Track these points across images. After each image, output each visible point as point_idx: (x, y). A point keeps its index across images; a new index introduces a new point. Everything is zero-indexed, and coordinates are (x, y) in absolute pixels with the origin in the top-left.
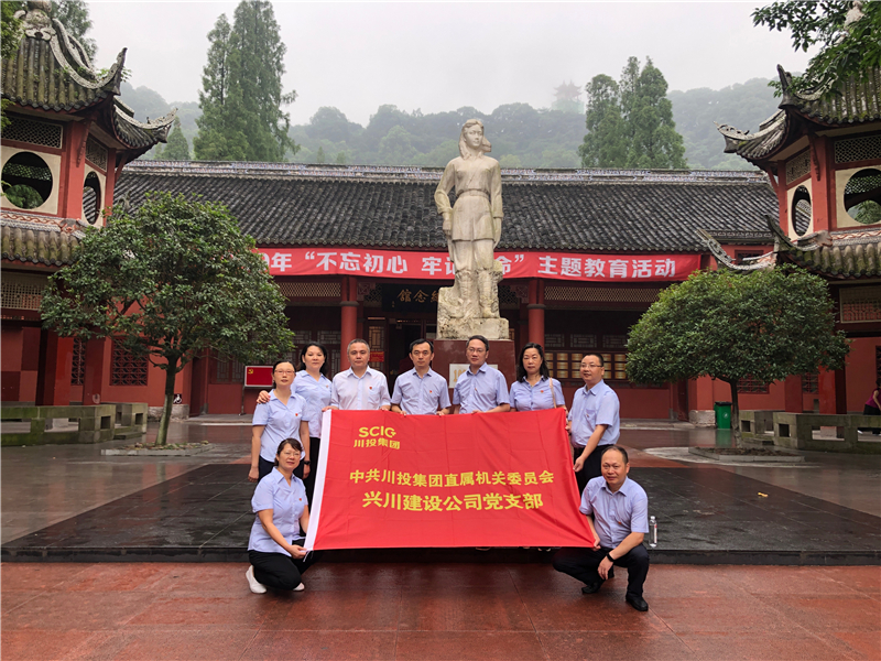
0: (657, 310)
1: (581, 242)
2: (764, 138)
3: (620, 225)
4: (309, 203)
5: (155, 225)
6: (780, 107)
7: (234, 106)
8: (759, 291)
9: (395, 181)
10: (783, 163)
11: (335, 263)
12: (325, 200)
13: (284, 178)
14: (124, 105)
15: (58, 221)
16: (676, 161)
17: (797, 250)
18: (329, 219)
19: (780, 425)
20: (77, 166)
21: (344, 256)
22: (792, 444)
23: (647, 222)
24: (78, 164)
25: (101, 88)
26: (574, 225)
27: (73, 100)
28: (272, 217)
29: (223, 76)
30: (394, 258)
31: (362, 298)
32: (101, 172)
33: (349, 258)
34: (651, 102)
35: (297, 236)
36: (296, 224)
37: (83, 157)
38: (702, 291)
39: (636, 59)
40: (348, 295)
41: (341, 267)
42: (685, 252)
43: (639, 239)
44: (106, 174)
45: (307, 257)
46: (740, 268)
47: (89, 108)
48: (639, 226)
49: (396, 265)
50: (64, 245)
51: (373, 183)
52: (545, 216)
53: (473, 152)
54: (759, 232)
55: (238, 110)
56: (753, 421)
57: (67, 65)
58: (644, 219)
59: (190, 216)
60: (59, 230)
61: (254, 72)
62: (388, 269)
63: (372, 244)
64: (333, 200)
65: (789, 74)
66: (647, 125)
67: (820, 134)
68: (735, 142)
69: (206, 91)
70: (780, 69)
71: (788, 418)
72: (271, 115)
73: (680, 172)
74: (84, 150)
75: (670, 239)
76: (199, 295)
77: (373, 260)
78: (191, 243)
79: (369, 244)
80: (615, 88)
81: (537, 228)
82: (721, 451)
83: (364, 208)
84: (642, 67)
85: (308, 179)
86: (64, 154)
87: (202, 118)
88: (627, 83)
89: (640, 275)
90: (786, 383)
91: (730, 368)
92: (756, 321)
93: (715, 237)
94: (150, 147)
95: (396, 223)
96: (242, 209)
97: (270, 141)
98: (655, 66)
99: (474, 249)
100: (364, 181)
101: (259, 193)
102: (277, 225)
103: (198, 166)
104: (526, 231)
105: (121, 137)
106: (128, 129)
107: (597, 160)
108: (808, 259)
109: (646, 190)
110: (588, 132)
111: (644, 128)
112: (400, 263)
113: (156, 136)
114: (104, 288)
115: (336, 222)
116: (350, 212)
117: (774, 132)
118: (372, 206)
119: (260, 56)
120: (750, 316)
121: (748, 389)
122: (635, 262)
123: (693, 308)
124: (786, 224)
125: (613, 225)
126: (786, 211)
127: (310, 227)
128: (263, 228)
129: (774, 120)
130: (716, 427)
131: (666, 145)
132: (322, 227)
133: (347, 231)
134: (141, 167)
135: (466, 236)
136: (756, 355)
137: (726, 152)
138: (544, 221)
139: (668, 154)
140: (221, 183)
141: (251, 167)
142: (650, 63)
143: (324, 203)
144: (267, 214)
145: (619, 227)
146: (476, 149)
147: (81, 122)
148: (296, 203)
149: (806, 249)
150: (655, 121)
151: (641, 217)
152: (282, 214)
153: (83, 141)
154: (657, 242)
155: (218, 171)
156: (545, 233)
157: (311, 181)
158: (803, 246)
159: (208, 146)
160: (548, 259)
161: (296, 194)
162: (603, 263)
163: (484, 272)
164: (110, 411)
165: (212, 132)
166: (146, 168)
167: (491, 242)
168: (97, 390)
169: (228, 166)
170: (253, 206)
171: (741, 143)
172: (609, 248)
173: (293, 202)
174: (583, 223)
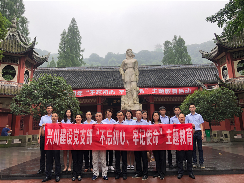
0: (186, 102)
1: (163, 84)
2: (213, 53)
3: (174, 79)
4: (88, 77)
5: (42, 83)
6: (216, 44)
7: (68, 53)
8: (215, 95)
9: (111, 70)
10: (218, 60)
11: (95, 93)
12: (92, 76)
13: (81, 71)
14: (36, 52)
15: (17, 84)
16: (189, 62)
17: (225, 83)
18: (93, 81)
19: (225, 134)
20: (23, 69)
21: (97, 91)
22: (229, 140)
23: (182, 78)
24: (23, 68)
25: (30, 47)
26: (161, 80)
27: (22, 51)
28: (77, 81)
29: (65, 45)
30: (111, 91)
31: (102, 102)
32: (29, 70)
33: (98, 91)
34: (181, 47)
35: (84, 86)
36: (84, 83)
37: (24, 66)
38: (198, 95)
39: (176, 36)
40: (99, 102)
41: (96, 94)
42: (193, 86)
43: (180, 83)
44: (31, 71)
45: (87, 92)
46: (209, 89)
47: (26, 53)
48: (180, 80)
49: (112, 92)
50: (18, 90)
51: (105, 71)
52: (153, 78)
53: (129, 57)
54: (214, 80)
55: (69, 54)
56: (216, 134)
57: (21, 42)
58: (181, 78)
59: (53, 80)
60: (17, 86)
61: (73, 44)
62: (110, 93)
63: (105, 87)
64: (94, 76)
65: (218, 36)
66: (180, 53)
67: (228, 51)
68: (204, 55)
69: (60, 49)
70: (215, 34)
71: (227, 132)
72: (78, 55)
73: (190, 65)
74: (25, 64)
75: (188, 83)
76: (55, 101)
77: (105, 91)
78: (53, 87)
79: (104, 87)
80: (171, 44)
81: (151, 81)
82: (207, 142)
83: (103, 78)
84: (178, 38)
85: (87, 71)
86: (19, 65)
87: (59, 56)
88: (174, 42)
89: (181, 93)
90: (225, 122)
91: (208, 117)
92: (214, 103)
93: (201, 82)
94: (43, 63)
95: (112, 81)
96: (69, 79)
97: (78, 62)
98: (181, 37)
99: (131, 84)
100: (103, 71)
101: (74, 75)
102: (79, 83)
103: (57, 68)
104: (148, 82)
105: (35, 60)
106: (37, 58)
107: (167, 63)
108: (228, 86)
109: (181, 70)
110: (164, 56)
111: (179, 54)
112: (113, 92)
113: (45, 60)
114: (28, 101)
115: (95, 82)
116: (99, 79)
117: (215, 52)
118: (105, 77)
119: (75, 40)
120: (213, 102)
121: (214, 125)
122: (179, 89)
123: (196, 100)
124: (221, 77)
125: (172, 80)
126: (221, 73)
127: (88, 83)
128: (75, 84)
129: (215, 48)
130: (206, 136)
131: (186, 58)
132: (91, 83)
133: (98, 84)
134: (42, 70)
135: (128, 81)
136: (215, 113)
137: (202, 58)
138: (153, 79)
139: (187, 61)
140: (63, 73)
141: (72, 68)
142: (180, 37)
143: (92, 77)
144: (76, 80)
145: (174, 80)
146: (130, 57)
147: (24, 57)
148: (84, 77)
149: (227, 83)
150: (182, 52)
151: (180, 77)
152: (80, 80)
153: (24, 62)
154: (185, 84)
155: (63, 70)
156: (153, 82)
157: (88, 71)
158: (226, 82)
159: (61, 64)
160: (154, 89)
161: (84, 75)
162: (170, 90)
163: (134, 91)
164: (31, 137)
165: (62, 60)
166: (43, 70)
167: (136, 82)
168: (27, 131)
169: (65, 68)
170: (72, 78)
171: (206, 55)
172: (171, 86)
173: (83, 77)
174: (164, 79)
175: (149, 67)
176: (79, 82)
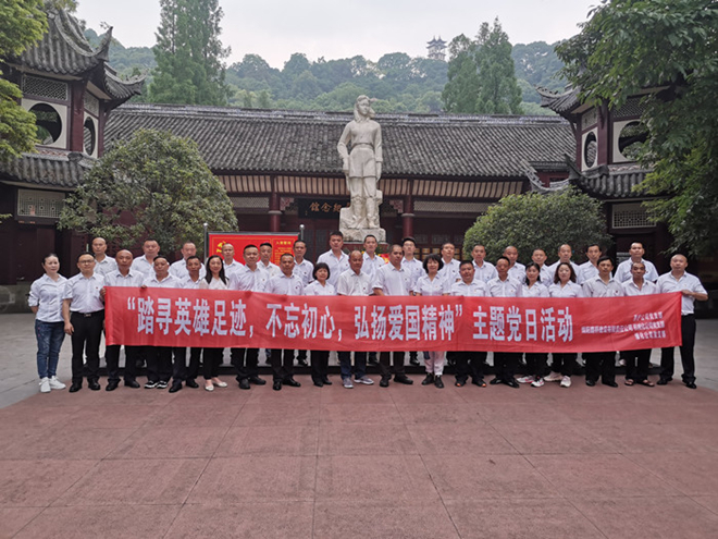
2: (567, 97)
4: (244, 138)
10: (580, 115)
12: (256, 136)
13: (225, 119)
14: (111, 68)
15: (67, 153)
17: (585, 178)
18: (259, 151)
23: (487, 155)
24: (79, 111)
25: (95, 56)
26: (436, 157)
27: (75, 66)
28: (217, 148)
31: (283, 208)
32: (95, 117)
36: (236, 154)
39: (487, 24)
43: (481, 167)
44: (98, 118)
46: (547, 189)
47: (86, 71)
48: (481, 158)
50: (73, 172)
51: (290, 124)
53: (363, 118)
57: (68, 38)
58: (485, 153)
60: (68, 160)
64: (261, 136)
68: (548, 99)
73: (513, 117)
75: (502, 167)
81: (409, 159)
83: (284, 142)
84: (491, 29)
85: (242, 119)
86: (70, 104)
93: (534, 166)
94: (129, 98)
99: (363, 183)
100: (284, 121)
101: (207, 130)
102: (221, 155)
105: (108, 91)
106: (113, 85)
108: (592, 185)
109: (488, 130)
110: (448, 82)
113: (134, 90)
115: (264, 152)
116: (274, 146)
117: (574, 93)
118: (290, 140)
124: (581, 159)
125: (463, 157)
126: (581, 150)
128: (212, 157)
132: (254, 157)
133: (273, 160)
135: (358, 175)
140: (177, 122)
143: (254, 138)
144: (214, 146)
145: (467, 159)
146: (365, 116)
147: (80, 81)
148: (235, 138)
151: (483, 151)
152: (224, 147)
153: (82, 95)
155: (174, 112)
157: (245, 121)
158: (590, 175)
161: (234, 131)
163: (370, 199)
167: (375, 179)
169: (182, 109)
170: (203, 140)
171: (552, 101)
173: (232, 137)
174: (442, 155)
175: (407, 117)
176: (221, 151)
